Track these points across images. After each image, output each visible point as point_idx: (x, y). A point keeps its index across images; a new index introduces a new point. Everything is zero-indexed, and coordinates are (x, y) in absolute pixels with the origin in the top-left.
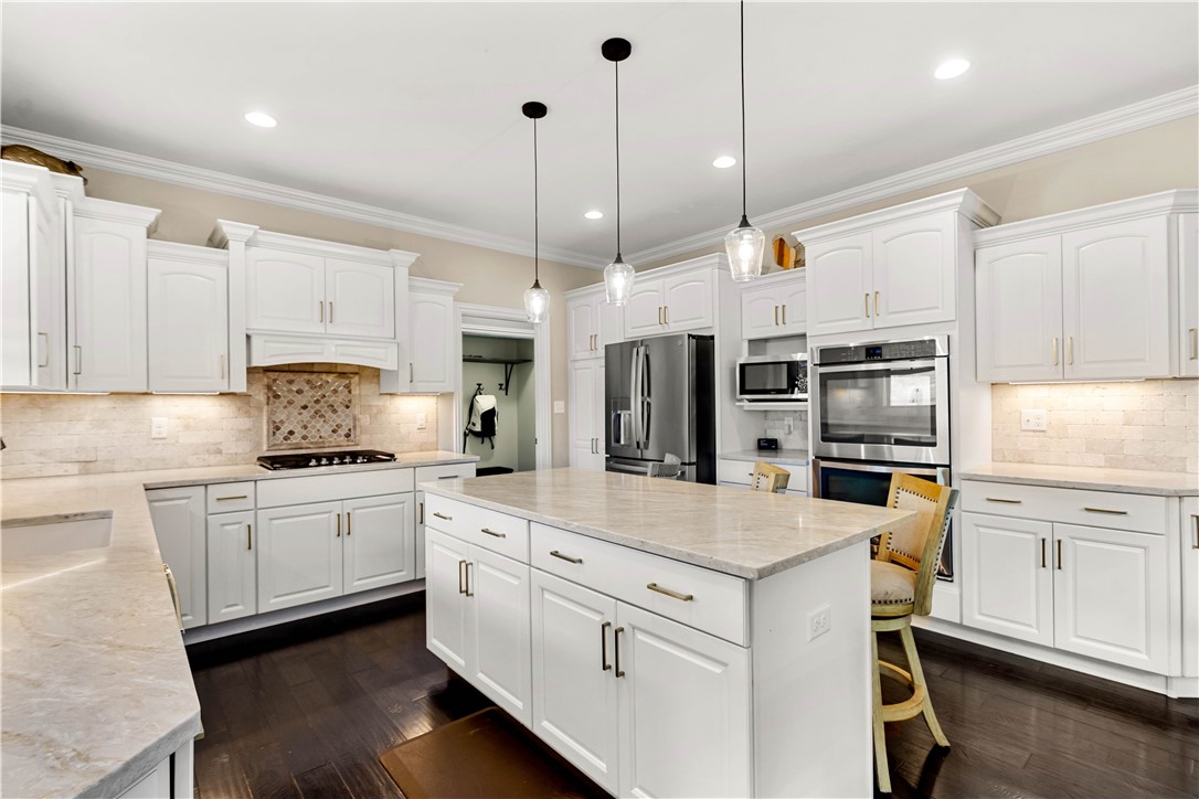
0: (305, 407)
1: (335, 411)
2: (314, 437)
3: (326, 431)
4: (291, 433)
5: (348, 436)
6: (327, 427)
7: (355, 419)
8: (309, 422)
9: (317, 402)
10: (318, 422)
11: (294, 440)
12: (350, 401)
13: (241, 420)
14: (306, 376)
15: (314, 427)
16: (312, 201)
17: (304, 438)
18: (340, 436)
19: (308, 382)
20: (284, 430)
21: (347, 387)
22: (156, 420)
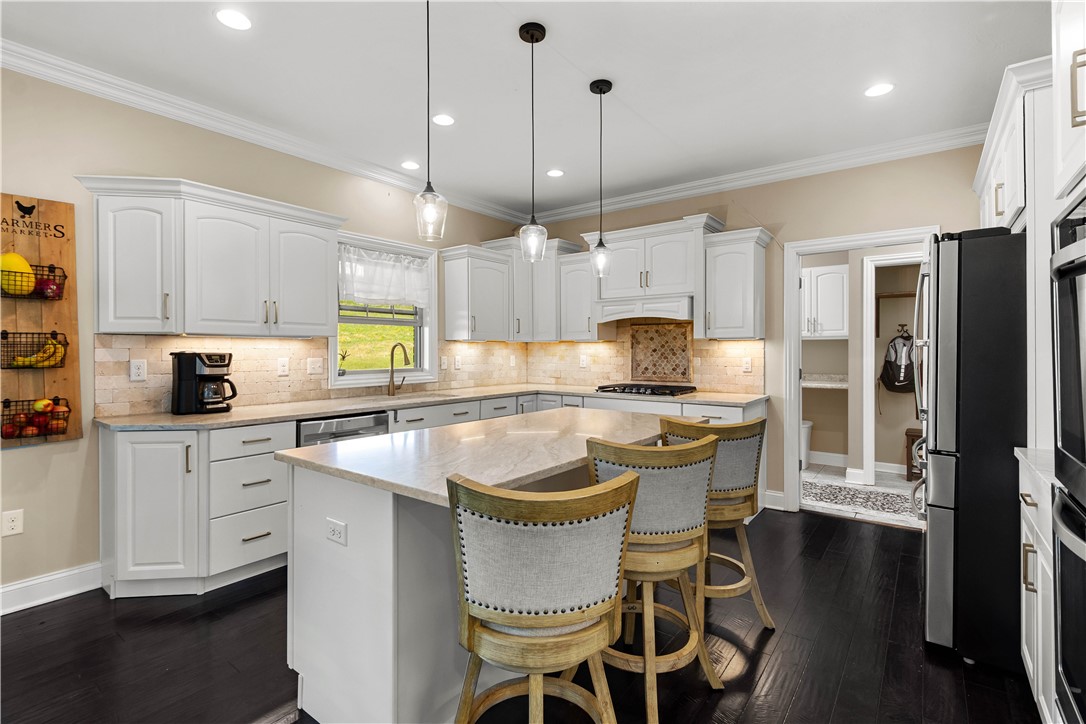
0: (655, 351)
1: (674, 354)
2: (660, 373)
3: (668, 369)
4: (646, 369)
5: (684, 374)
6: (669, 366)
7: (689, 361)
8: (657, 361)
9: (663, 346)
10: (663, 362)
11: (649, 374)
12: (686, 346)
13: (620, 358)
14: (655, 327)
15: (660, 365)
16: (658, 195)
17: (654, 373)
18: (678, 374)
19: (657, 331)
20: (643, 366)
21: (684, 334)
22: (582, 357)
